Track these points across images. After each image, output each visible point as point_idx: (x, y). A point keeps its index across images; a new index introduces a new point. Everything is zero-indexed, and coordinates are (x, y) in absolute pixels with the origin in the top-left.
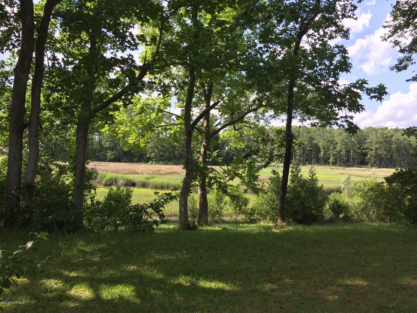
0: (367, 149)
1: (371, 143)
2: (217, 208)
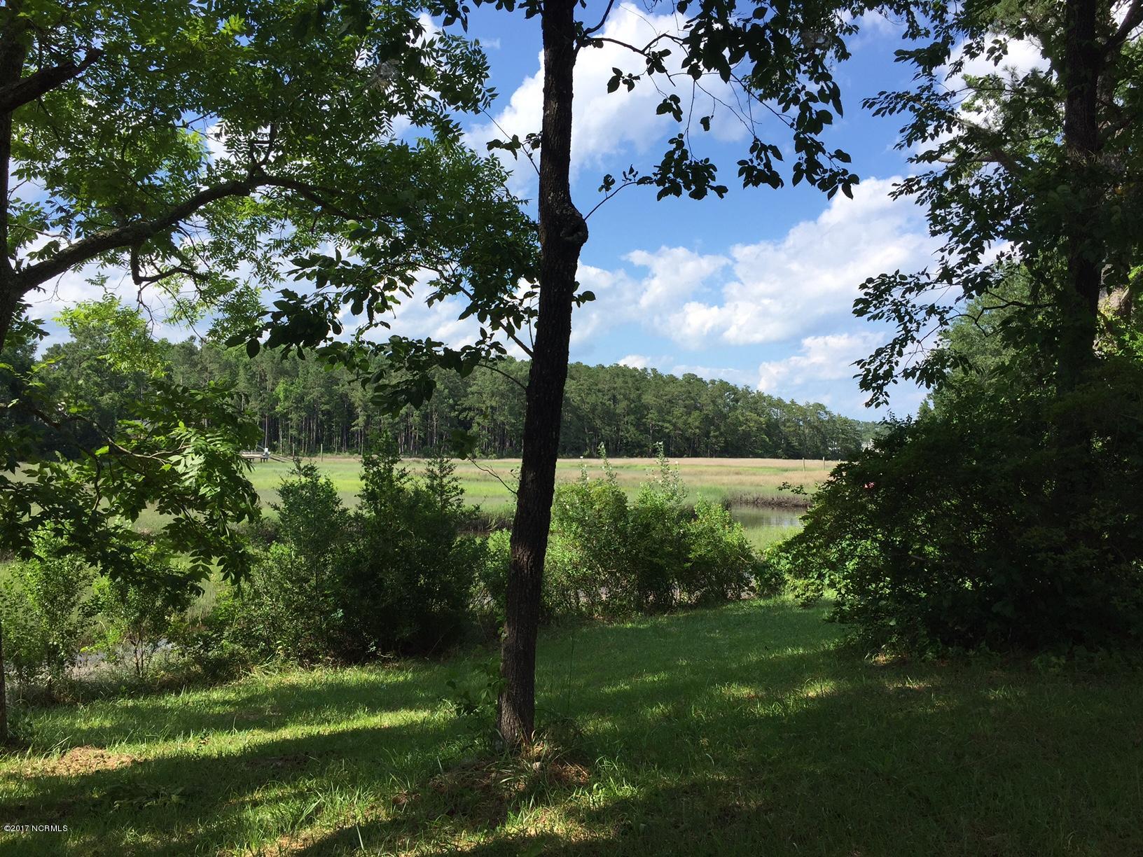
0: (470, 409)
1: (480, 394)
2: (45, 636)
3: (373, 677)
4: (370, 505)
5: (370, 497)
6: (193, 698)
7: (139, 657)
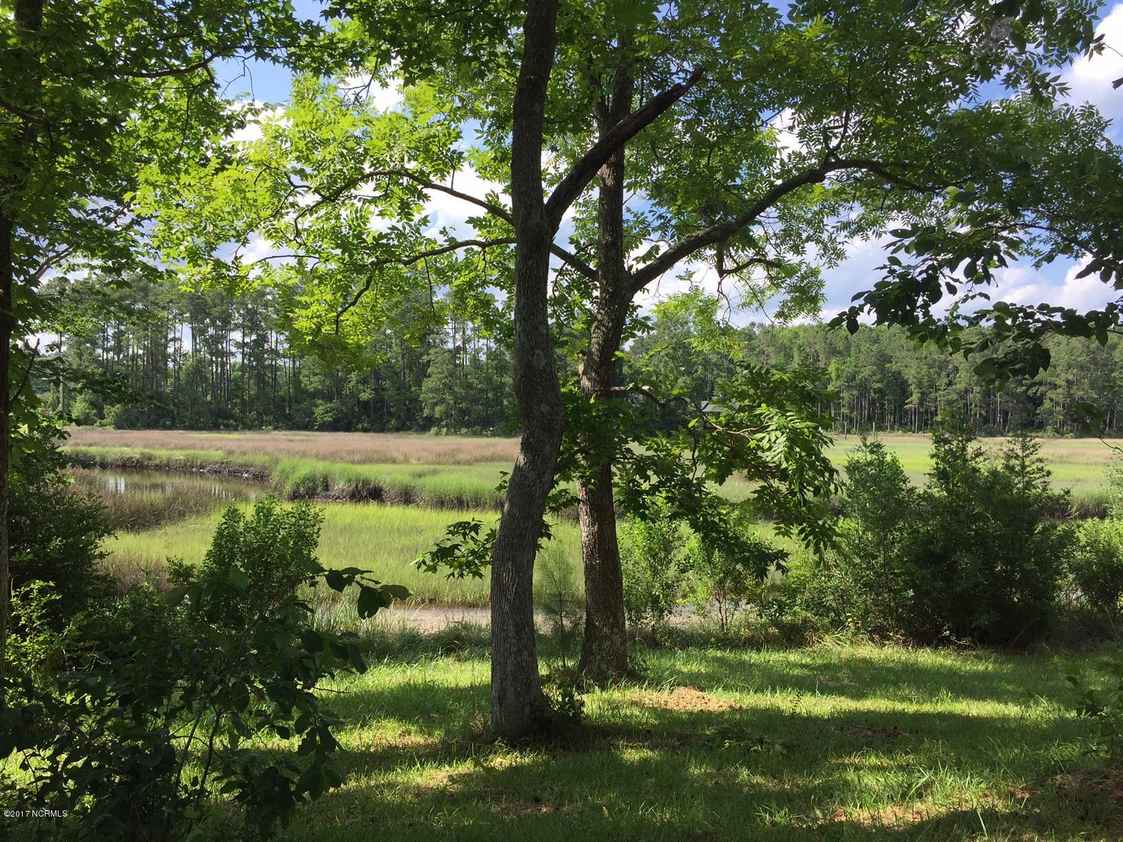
0: (1042, 384)
1: (1055, 367)
2: (649, 587)
3: (949, 662)
4: (942, 484)
5: (942, 475)
6: (774, 658)
7: (723, 613)
